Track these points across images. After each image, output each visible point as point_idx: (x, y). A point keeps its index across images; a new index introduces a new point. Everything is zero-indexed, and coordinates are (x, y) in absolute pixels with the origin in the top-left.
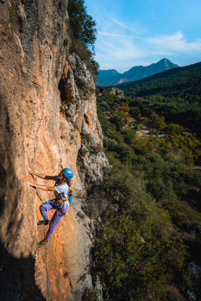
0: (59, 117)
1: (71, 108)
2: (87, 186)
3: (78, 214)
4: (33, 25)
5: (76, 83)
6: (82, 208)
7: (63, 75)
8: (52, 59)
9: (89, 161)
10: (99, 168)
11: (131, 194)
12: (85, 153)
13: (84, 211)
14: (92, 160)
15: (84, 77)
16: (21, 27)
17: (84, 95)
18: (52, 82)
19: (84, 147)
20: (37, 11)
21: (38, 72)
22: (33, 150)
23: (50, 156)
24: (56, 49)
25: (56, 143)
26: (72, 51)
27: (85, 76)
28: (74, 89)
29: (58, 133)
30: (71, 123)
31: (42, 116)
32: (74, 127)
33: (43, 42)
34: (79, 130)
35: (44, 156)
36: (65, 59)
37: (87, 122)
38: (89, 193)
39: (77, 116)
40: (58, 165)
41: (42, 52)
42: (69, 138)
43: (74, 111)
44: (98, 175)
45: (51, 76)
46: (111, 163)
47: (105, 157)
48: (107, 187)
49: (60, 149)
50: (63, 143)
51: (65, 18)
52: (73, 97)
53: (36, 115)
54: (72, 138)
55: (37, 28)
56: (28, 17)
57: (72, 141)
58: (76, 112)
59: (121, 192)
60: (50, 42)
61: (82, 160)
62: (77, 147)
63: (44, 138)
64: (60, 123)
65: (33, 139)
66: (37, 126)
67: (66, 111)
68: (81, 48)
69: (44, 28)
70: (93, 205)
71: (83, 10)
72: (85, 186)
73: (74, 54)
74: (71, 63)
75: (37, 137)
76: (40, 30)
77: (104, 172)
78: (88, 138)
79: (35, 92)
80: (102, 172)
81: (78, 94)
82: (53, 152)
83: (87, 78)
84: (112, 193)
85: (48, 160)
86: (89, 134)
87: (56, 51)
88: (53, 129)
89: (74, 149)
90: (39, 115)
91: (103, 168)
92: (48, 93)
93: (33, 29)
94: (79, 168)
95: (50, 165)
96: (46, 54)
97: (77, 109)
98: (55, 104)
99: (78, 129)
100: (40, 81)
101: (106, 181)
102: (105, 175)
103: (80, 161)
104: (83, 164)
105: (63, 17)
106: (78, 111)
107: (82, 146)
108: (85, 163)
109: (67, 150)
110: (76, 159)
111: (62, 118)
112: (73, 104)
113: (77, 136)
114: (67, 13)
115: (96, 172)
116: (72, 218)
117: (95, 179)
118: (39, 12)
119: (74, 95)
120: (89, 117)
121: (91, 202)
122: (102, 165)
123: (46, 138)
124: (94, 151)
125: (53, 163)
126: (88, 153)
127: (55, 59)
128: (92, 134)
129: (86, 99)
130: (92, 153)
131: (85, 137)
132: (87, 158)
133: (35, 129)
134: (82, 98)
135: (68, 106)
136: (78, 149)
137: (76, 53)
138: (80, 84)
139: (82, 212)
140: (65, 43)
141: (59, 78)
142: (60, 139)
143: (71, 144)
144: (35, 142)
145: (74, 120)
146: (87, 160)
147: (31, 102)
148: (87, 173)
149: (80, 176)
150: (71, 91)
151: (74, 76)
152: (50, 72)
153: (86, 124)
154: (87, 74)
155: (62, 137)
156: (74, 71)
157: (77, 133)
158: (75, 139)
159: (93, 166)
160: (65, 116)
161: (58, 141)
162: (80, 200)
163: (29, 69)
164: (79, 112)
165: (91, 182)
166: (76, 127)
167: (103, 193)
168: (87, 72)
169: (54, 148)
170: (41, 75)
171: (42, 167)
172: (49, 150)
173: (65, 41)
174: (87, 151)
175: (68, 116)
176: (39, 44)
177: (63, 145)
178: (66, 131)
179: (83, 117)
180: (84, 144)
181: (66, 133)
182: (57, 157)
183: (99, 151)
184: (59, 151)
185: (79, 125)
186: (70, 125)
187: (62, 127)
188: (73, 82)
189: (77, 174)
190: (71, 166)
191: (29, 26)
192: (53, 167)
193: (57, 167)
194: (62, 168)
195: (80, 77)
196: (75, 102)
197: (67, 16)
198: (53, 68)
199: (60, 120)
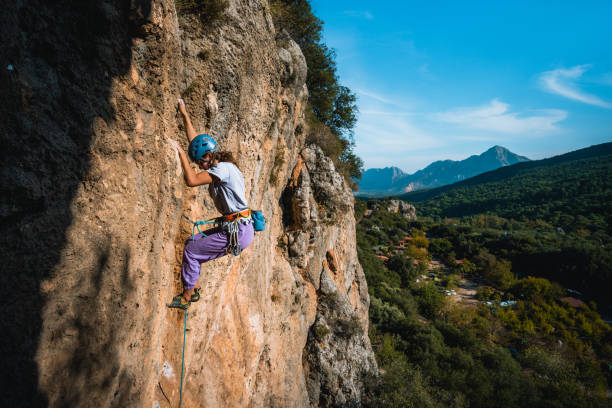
0: (273, 256)
1: (299, 241)
4: (230, 116)
5: (315, 194)
7: (289, 181)
8: (261, 162)
9: (331, 355)
10: (353, 374)
12: (324, 334)
14: (338, 351)
15: (329, 184)
17: (329, 216)
18: (259, 197)
19: (322, 321)
20: (238, 98)
22: (205, 323)
23: (244, 338)
24: (270, 145)
25: (260, 310)
26: (309, 142)
27: (331, 181)
28: (308, 205)
29: (267, 289)
30: (297, 269)
32: (305, 277)
33: (248, 137)
34: (313, 284)
35: (229, 338)
36: (296, 155)
37: (333, 268)
39: (311, 254)
40: (257, 359)
41: (243, 152)
42: (291, 301)
43: (305, 246)
44: (350, 391)
45: (257, 189)
46: (381, 364)
47: (369, 347)
49: (268, 322)
50: (276, 311)
51: (301, 94)
52: (304, 220)
54: (297, 299)
55: (237, 118)
56: (222, 107)
57: (297, 306)
58: (310, 248)
60: (259, 135)
61: (315, 352)
62: (306, 320)
63: (236, 299)
64: (274, 269)
65: (206, 301)
66: (219, 277)
67: (289, 245)
68: (326, 137)
69: (251, 118)
71: (334, 81)
73: (314, 146)
74: (306, 162)
75: (216, 298)
76: (243, 121)
77: (365, 383)
78: (333, 302)
80: (361, 384)
81: (315, 214)
82: (251, 330)
83: (337, 184)
85: (237, 347)
86: (335, 294)
87: (270, 148)
88: (256, 281)
89: (300, 325)
91: (363, 375)
93: (230, 122)
94: (307, 369)
95: (239, 358)
96: (249, 154)
97: (311, 243)
98: (267, 234)
99: (312, 281)
102: (367, 391)
103: (311, 352)
104: (318, 360)
105: (297, 94)
106: (313, 245)
107: (317, 319)
108: (322, 358)
109: (283, 326)
110: (302, 345)
111: (279, 258)
112: (304, 232)
113: (307, 296)
114: (305, 86)
115: (345, 382)
117: (344, 399)
118: (242, 98)
119: (307, 216)
120: (336, 256)
122: (360, 366)
123: (241, 298)
124: (345, 331)
125: (248, 353)
126: (331, 335)
127: (269, 160)
128: (342, 292)
129: (332, 223)
130: (338, 334)
131: (327, 299)
132: (328, 347)
133: (214, 283)
134: (324, 222)
135: (296, 235)
136: (308, 325)
137: (317, 145)
138: (321, 196)
140: (298, 131)
141: (282, 185)
142: (270, 301)
143: (293, 312)
144: (210, 309)
145: (305, 263)
146: (326, 350)
148: (326, 382)
149: (309, 390)
150: (301, 208)
151: (312, 181)
152: (256, 182)
153: (328, 271)
154: (334, 180)
155: (273, 298)
156: (311, 175)
157: (310, 290)
158: (303, 301)
159: (340, 368)
160: (287, 254)
161: (263, 305)
164: (314, 248)
165: (333, 407)
166: (307, 276)
168: (336, 175)
169: (254, 321)
171: (221, 360)
172: (242, 324)
173: (298, 127)
174: (326, 332)
175: (292, 254)
176: (238, 140)
177: (276, 314)
178: (285, 286)
179: (325, 258)
180: (323, 314)
181: (285, 290)
182: (259, 340)
183: (354, 333)
184: (265, 327)
185: (316, 274)
186: (295, 273)
187: (276, 277)
188: (306, 192)
189: (302, 382)
190: (289, 363)
191: (222, 119)
192: (245, 364)
193: (254, 363)
194: (269, 365)
195: (322, 185)
196: (308, 229)
197: (305, 92)
198: (262, 174)
199: (273, 263)
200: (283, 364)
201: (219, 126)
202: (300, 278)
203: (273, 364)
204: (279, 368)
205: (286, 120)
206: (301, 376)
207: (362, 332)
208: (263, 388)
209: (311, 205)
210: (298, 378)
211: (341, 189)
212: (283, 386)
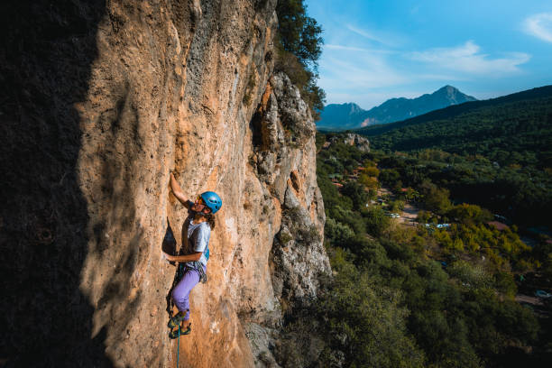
0: (244, 171)
1: (268, 160)
2: (286, 306)
3: (260, 357)
4: (212, 23)
5: (281, 118)
6: (271, 348)
7: (259, 105)
8: (238, 75)
9: (293, 257)
10: (311, 274)
11: (371, 333)
12: (287, 241)
13: (273, 353)
14: (298, 255)
15: (295, 110)
16: (193, 25)
17: (294, 140)
18: (235, 110)
19: (286, 230)
20: (220, 5)
21: (213, 91)
23: (221, 236)
24: (246, 61)
25: (234, 214)
26: (277, 71)
27: (297, 108)
28: (275, 128)
29: (241, 198)
30: (265, 185)
31: (211, 160)
32: (271, 192)
33: (227, 48)
34: (279, 199)
36: (265, 82)
37: (296, 187)
38: (289, 319)
39: (278, 173)
40: (232, 254)
41: (223, 63)
42: (260, 210)
43: (272, 165)
44: (308, 287)
45: (234, 100)
46: (334, 268)
47: (324, 252)
48: (323, 313)
49: (241, 225)
50: (247, 218)
51: (271, 21)
52: (272, 142)
53: (200, 157)
54: (265, 210)
55: (218, 27)
56: (205, 13)
57: (264, 216)
58: (276, 167)
59: (352, 326)
60: (237, 49)
61: (279, 254)
62: (272, 229)
64: (246, 182)
66: (202, 177)
67: (259, 163)
68: (293, 66)
69: (229, 30)
70: (293, 344)
71: (302, 11)
72: (281, 304)
73: (282, 74)
74: (274, 88)
76: (223, 32)
77: (320, 281)
78: (295, 215)
79: (204, 120)
80: (317, 282)
81: (281, 137)
82: (227, 230)
83: (302, 110)
84: (333, 326)
85: (216, 243)
86: (297, 209)
87: (246, 63)
88: (231, 189)
89: (268, 232)
90: (207, 158)
91: (319, 275)
92: (225, 126)
93: (211, 30)
94: (272, 268)
95: (218, 251)
96: (229, 66)
97: (278, 162)
98: (240, 149)
99: (277, 196)
100: (213, 104)
101: (323, 300)
102: (321, 287)
103: (276, 255)
104: (282, 261)
105: (267, 20)
106: (280, 164)
107: (282, 228)
108: (285, 259)
109: (253, 232)
110: (269, 249)
111: (250, 173)
112: (272, 152)
113: (274, 209)
114: (274, 13)
115: (304, 279)
116: (248, 361)
117: (302, 294)
118: (223, 7)
119: (275, 138)
120: (299, 177)
121: (290, 337)
122: (316, 268)
124: (305, 239)
125: (225, 249)
126: (293, 242)
127: (244, 75)
128: (304, 208)
129: (296, 147)
130: (298, 241)
131: (290, 212)
132: (290, 251)
133: (198, 182)
134: (289, 145)
135: (264, 155)
136: (274, 233)
137: (285, 73)
138: (287, 121)
139: (269, 355)
140: (268, 57)
141: (253, 107)
142: (243, 208)
143: (261, 220)
145: (273, 179)
146: (289, 254)
147: (196, 134)
148: (288, 279)
149: (273, 284)
150: (270, 130)
151: (279, 107)
152: (233, 94)
153: (292, 189)
154: (300, 106)
155: (246, 207)
156: (279, 101)
157: (275, 204)
158: (270, 212)
159: (299, 268)
160: (256, 171)
161: (237, 211)
162: (269, 330)
163: (198, 86)
164: (281, 167)
165: (294, 299)
166: (274, 193)
167: (315, 324)
168: (301, 102)
169: (229, 223)
170: (216, 96)
172: (220, 225)
173: (268, 53)
174: (289, 239)
175: (261, 172)
176: (219, 51)
177: (247, 220)
178: (255, 197)
179: (289, 177)
180: (287, 224)
181: (255, 201)
182: (233, 238)
183: (313, 240)
184: (238, 229)
185: (281, 190)
186: (263, 188)
187: (248, 189)
188: (274, 116)
189: (269, 279)
190: (258, 262)
191: (205, 24)
192: (222, 257)
193: (230, 257)
194: (242, 263)
195: (289, 110)
196: (276, 149)
197: (274, 19)
198: (238, 88)
199: (245, 177)
200: (253, 263)
201: (202, 32)
202: (268, 192)
203: (245, 262)
204: (250, 265)
205: (257, 46)
206: (268, 274)
207: (319, 240)
208: (236, 280)
209: (278, 128)
210: (264, 274)
211: (305, 115)
212: (253, 280)
